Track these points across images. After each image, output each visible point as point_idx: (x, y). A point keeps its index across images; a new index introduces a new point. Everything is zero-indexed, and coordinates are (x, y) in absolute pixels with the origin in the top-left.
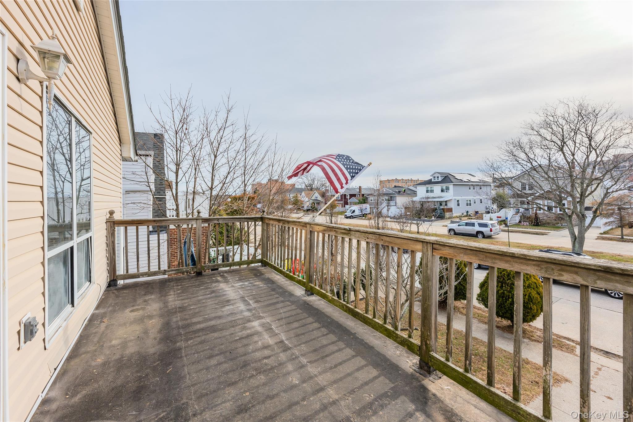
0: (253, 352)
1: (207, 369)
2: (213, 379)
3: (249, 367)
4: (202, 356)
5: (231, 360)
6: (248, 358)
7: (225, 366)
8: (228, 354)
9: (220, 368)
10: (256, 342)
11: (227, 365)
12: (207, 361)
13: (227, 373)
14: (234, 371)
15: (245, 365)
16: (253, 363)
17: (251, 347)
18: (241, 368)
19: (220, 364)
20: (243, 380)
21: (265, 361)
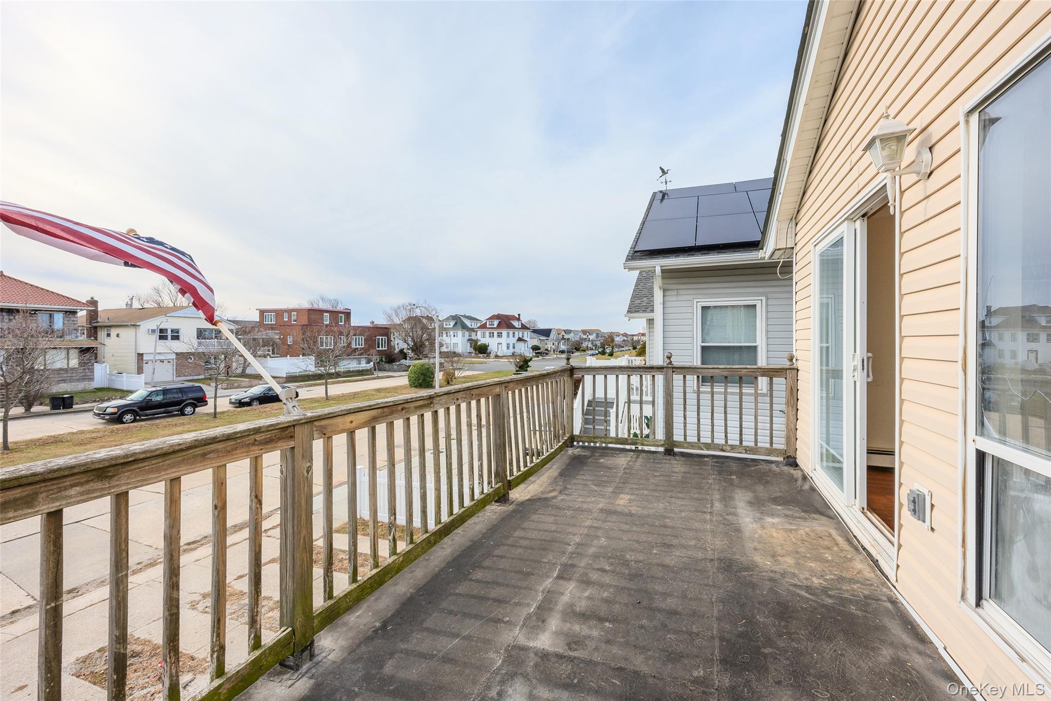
0: (611, 586)
1: (684, 596)
2: (683, 581)
3: (633, 571)
4: (685, 622)
5: (646, 592)
6: (624, 583)
7: (659, 588)
8: (644, 603)
9: (667, 589)
10: (589, 598)
11: (656, 587)
12: (680, 609)
13: (663, 578)
14: (653, 577)
15: (633, 577)
16: (624, 574)
17: (606, 594)
18: (641, 575)
19: (665, 595)
20: (650, 564)
21: (607, 568)
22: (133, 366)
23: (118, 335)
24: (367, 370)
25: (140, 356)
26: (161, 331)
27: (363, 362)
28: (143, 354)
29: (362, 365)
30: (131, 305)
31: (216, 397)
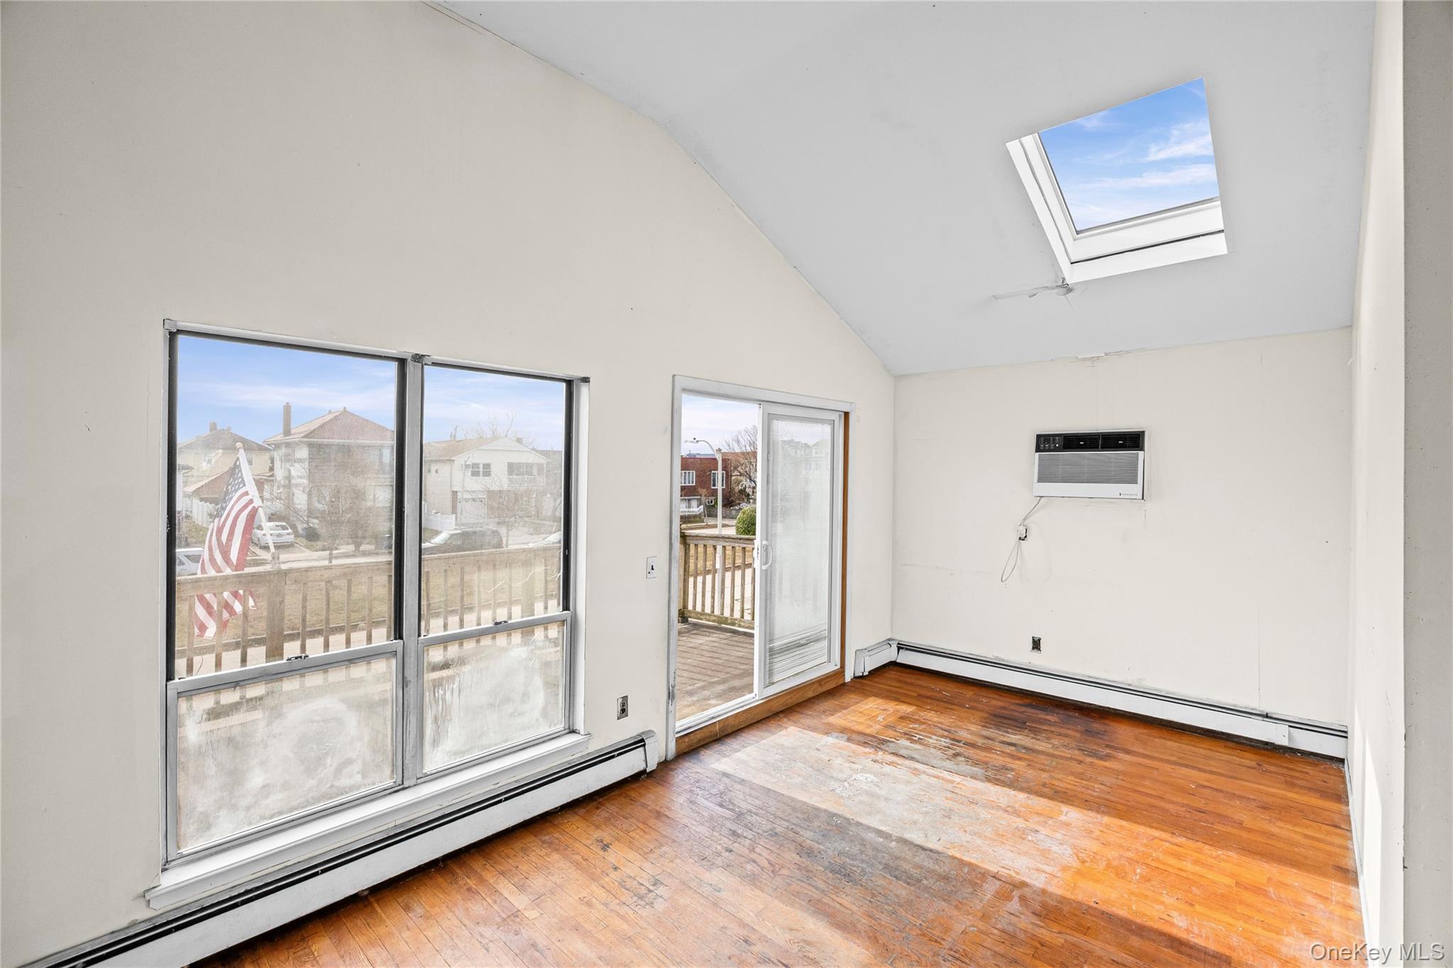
22: (449, 505)
23: (437, 472)
24: (695, 516)
25: (455, 493)
26: (475, 465)
27: (694, 503)
28: (457, 492)
29: (692, 509)
30: (455, 436)
31: (508, 536)
